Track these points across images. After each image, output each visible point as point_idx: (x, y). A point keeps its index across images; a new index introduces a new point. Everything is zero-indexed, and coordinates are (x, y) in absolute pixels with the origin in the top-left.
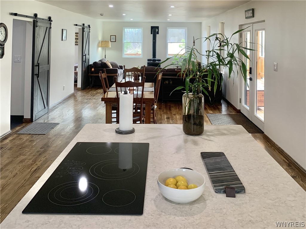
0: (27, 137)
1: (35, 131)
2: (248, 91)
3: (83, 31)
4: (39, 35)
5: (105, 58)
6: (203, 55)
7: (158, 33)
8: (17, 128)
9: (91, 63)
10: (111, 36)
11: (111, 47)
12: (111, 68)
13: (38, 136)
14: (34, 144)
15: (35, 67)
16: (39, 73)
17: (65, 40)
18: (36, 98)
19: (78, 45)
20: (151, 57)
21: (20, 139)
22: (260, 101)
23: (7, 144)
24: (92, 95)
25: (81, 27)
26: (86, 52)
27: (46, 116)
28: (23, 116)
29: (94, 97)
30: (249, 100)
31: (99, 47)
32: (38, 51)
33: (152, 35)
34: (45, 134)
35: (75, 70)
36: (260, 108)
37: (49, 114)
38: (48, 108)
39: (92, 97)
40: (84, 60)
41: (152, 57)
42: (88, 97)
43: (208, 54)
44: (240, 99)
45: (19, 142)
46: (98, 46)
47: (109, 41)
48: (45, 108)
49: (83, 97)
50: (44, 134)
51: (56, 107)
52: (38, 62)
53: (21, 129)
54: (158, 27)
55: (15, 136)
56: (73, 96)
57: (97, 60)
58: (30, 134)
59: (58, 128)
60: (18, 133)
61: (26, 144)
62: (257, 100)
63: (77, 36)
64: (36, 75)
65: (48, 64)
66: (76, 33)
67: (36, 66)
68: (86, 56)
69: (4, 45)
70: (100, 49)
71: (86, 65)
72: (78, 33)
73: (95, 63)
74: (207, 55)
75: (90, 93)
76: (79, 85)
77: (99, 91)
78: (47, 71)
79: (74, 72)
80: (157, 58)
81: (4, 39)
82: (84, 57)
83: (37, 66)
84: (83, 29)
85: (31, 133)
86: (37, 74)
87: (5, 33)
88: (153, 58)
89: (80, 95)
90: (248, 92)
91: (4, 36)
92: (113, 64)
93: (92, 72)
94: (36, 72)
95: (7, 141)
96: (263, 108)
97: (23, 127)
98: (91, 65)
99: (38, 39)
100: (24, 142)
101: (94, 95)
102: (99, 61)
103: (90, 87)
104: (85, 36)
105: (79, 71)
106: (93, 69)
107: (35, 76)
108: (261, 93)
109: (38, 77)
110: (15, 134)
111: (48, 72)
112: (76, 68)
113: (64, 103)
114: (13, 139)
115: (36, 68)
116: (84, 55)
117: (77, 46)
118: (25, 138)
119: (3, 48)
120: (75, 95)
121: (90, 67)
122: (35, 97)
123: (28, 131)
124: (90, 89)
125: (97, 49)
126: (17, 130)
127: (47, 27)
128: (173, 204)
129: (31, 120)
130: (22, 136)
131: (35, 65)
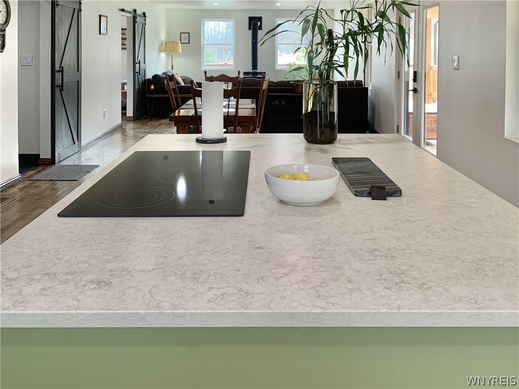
0: (47, 185)
1: (60, 176)
2: (411, 113)
3: (135, 22)
4: (62, 21)
5: (172, 69)
6: (336, 20)
7: (260, 28)
8: (30, 173)
9: (149, 76)
10: (181, 33)
11: (181, 52)
12: (183, 84)
13: (64, 183)
14: (60, 193)
15: (56, 73)
16: (64, 84)
17: (104, 34)
18: (60, 125)
19: (125, 49)
20: (249, 69)
21: (36, 187)
22: (430, 130)
23: (15, 193)
24: (151, 128)
25: (130, 15)
26: (140, 58)
27: (77, 156)
28: (39, 155)
29: (156, 130)
30: (412, 129)
31: (162, 52)
32: (60, 47)
33: (251, 31)
34: (76, 181)
35: (123, 88)
36: (430, 141)
37: (81, 153)
38: (80, 145)
39: (152, 129)
40: (137, 70)
41: (251, 68)
42: (145, 130)
43: (344, 19)
44: (398, 126)
45: (34, 191)
46: (160, 51)
47: (177, 42)
48: (74, 144)
49: (137, 130)
50: (75, 179)
51: (92, 144)
52: (62, 66)
53: (36, 173)
54: (261, 17)
55: (28, 182)
56: (119, 129)
57: (160, 72)
58: (52, 180)
59: (97, 172)
60: (32, 179)
61: (46, 193)
62: (426, 129)
63: (125, 34)
64: (58, 86)
65: (78, 71)
66: (122, 29)
67: (58, 71)
68: (139, 63)
69: (5, 30)
70: (163, 55)
71: (141, 78)
72: (125, 29)
73: (156, 77)
74: (342, 21)
75: (149, 124)
76: (130, 112)
77: (163, 122)
78: (77, 82)
79: (121, 91)
80: (260, 69)
81: (4, 20)
82: (137, 65)
83: (60, 71)
84: (134, 18)
85: (54, 179)
86: (61, 85)
87: (5, 10)
88: (253, 70)
89: (132, 127)
90: (411, 116)
91: (5, 15)
92: (185, 79)
93: (151, 92)
94: (58, 82)
95: (15, 189)
96: (434, 142)
97: (40, 171)
98: (148, 80)
99: (60, 27)
100: (43, 191)
101: (156, 127)
102: (162, 74)
103: (148, 115)
104: (138, 31)
105: (130, 90)
106: (152, 87)
107: (56, 88)
108: (433, 118)
109: (62, 90)
110: (27, 180)
111: (79, 84)
112: (123, 85)
113: (105, 138)
114: (25, 187)
115: (58, 76)
116: (136, 62)
117: (125, 52)
118: (44, 186)
119: (4, 35)
120: (124, 127)
121: (147, 83)
122: (58, 123)
123: (48, 176)
124: (148, 119)
125: (159, 54)
126: (29, 175)
127: (75, 9)
128: (290, 207)
129: (52, 161)
130: (39, 183)
131: (56, 70)
